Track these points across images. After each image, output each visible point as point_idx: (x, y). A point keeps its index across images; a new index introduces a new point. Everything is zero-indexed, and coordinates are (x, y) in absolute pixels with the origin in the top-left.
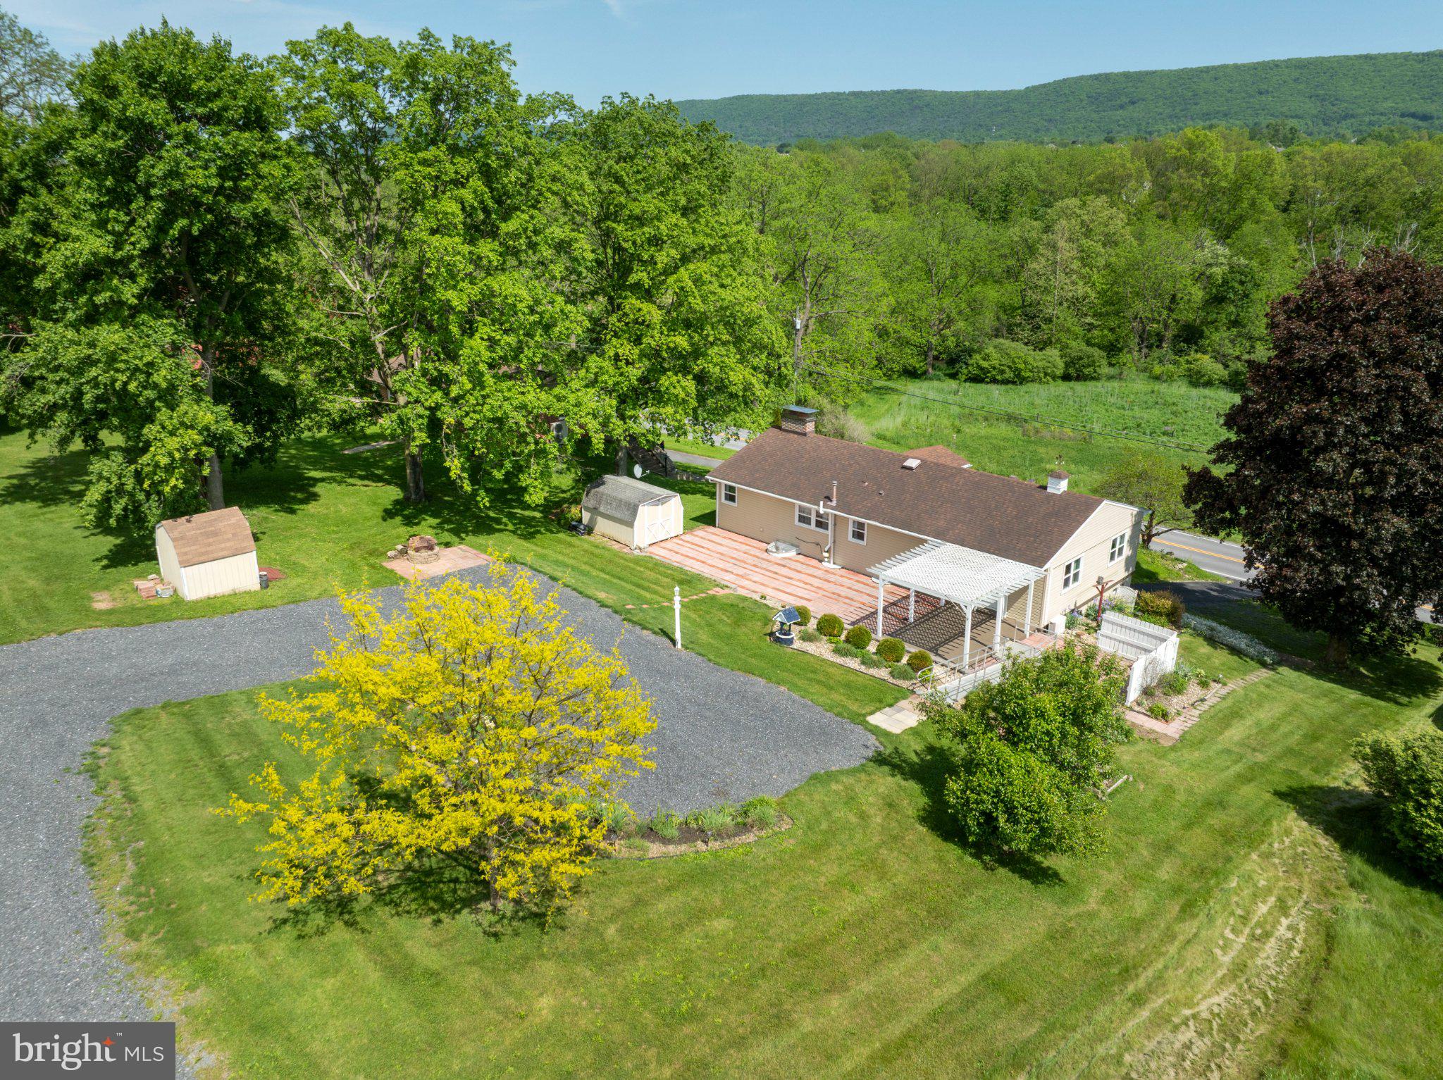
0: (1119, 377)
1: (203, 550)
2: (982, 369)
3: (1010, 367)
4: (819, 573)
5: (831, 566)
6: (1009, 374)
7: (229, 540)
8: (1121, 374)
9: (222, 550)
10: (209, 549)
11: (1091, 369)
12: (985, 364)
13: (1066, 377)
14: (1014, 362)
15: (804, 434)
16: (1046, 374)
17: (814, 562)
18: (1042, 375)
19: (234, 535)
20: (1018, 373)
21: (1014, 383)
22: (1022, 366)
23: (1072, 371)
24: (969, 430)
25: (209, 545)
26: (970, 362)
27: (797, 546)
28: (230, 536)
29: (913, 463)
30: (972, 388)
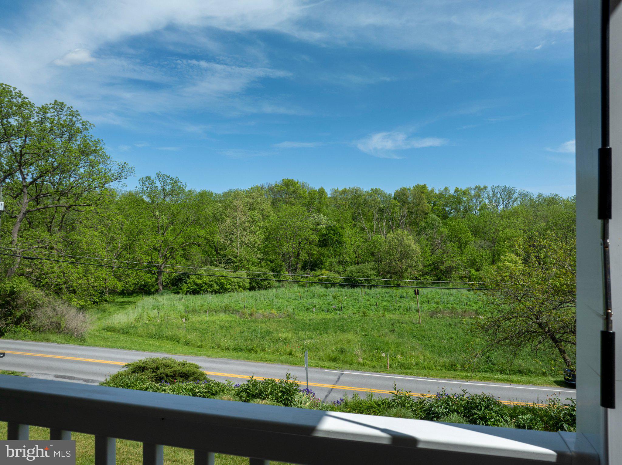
0: (282, 286)
2: (197, 285)
3: (216, 283)
6: (216, 287)
11: (266, 282)
12: (199, 281)
13: (252, 288)
14: (218, 279)
16: (240, 287)
18: (237, 287)
20: (221, 285)
21: (220, 293)
22: (224, 281)
23: (254, 284)
24: (195, 318)
26: (189, 281)
30: (191, 297)
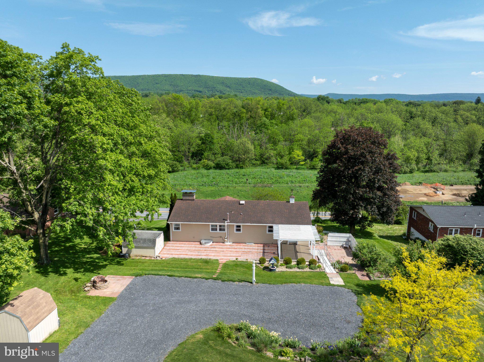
0: (184, 170)
1: (36, 317)
4: (225, 247)
5: (228, 243)
7: (45, 307)
8: (185, 168)
9: (44, 313)
10: (39, 315)
15: (194, 200)
17: (222, 244)
19: (46, 303)
25: (38, 313)
27: (212, 240)
28: (44, 304)
29: (242, 202)
